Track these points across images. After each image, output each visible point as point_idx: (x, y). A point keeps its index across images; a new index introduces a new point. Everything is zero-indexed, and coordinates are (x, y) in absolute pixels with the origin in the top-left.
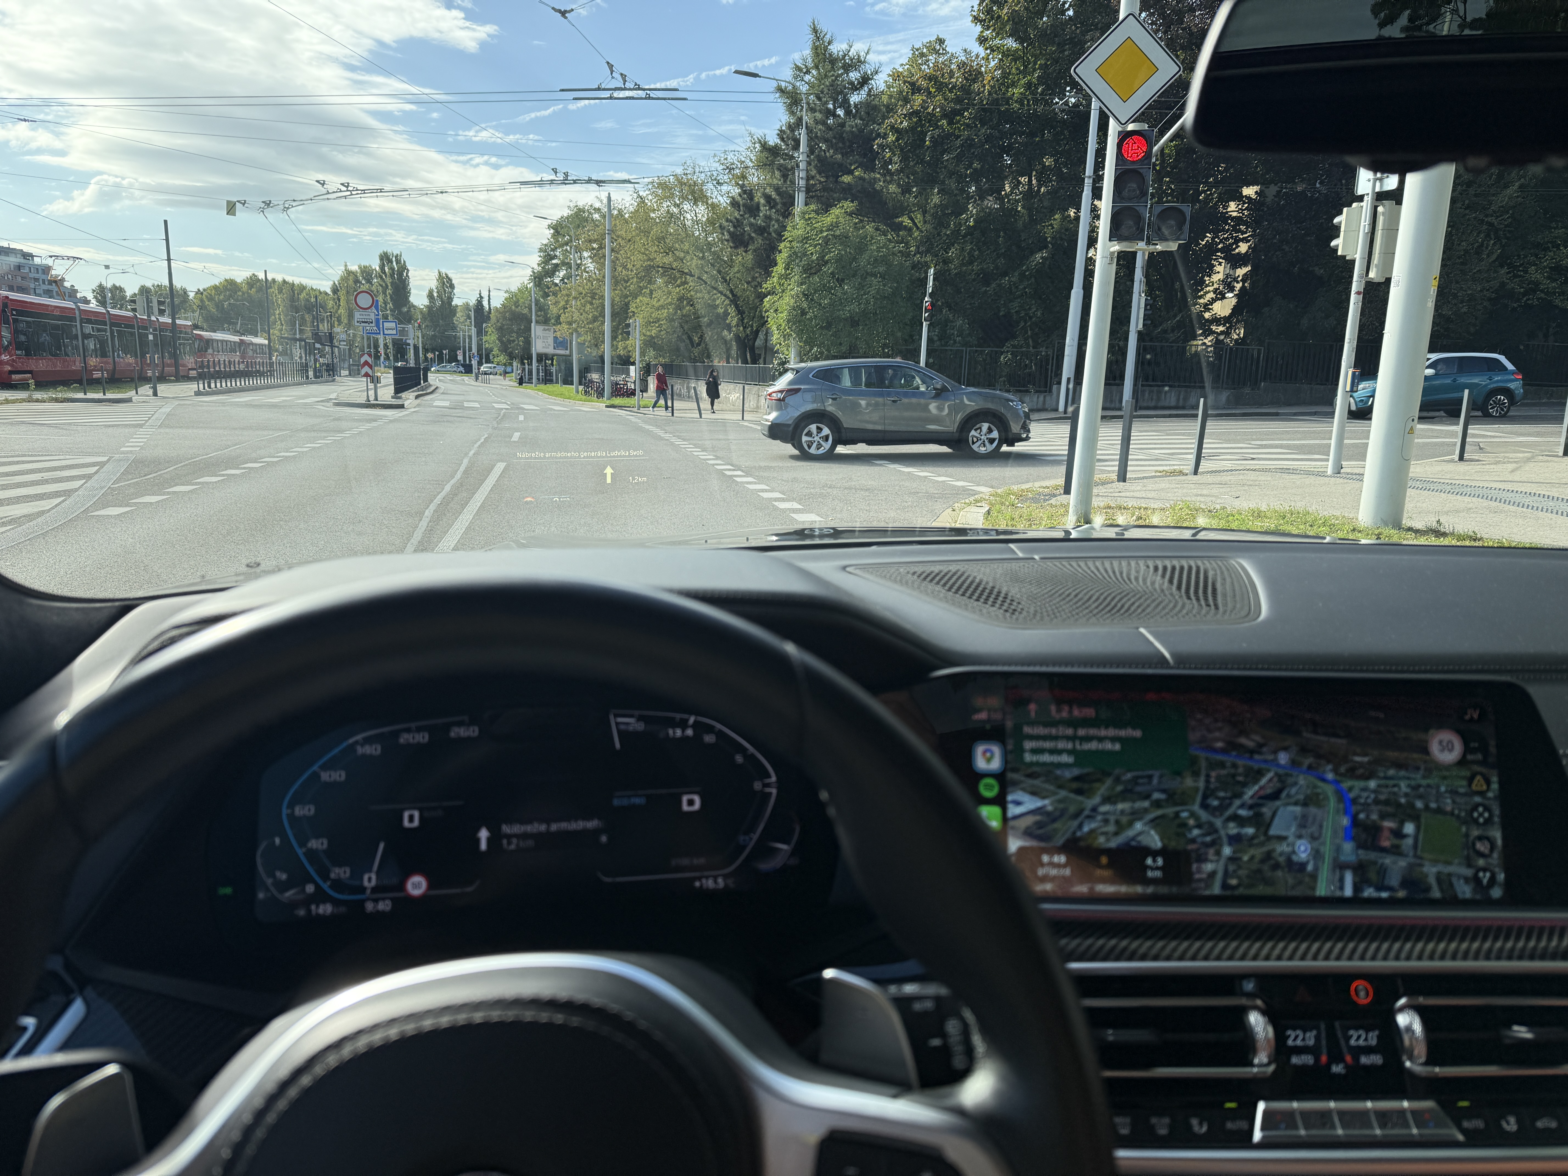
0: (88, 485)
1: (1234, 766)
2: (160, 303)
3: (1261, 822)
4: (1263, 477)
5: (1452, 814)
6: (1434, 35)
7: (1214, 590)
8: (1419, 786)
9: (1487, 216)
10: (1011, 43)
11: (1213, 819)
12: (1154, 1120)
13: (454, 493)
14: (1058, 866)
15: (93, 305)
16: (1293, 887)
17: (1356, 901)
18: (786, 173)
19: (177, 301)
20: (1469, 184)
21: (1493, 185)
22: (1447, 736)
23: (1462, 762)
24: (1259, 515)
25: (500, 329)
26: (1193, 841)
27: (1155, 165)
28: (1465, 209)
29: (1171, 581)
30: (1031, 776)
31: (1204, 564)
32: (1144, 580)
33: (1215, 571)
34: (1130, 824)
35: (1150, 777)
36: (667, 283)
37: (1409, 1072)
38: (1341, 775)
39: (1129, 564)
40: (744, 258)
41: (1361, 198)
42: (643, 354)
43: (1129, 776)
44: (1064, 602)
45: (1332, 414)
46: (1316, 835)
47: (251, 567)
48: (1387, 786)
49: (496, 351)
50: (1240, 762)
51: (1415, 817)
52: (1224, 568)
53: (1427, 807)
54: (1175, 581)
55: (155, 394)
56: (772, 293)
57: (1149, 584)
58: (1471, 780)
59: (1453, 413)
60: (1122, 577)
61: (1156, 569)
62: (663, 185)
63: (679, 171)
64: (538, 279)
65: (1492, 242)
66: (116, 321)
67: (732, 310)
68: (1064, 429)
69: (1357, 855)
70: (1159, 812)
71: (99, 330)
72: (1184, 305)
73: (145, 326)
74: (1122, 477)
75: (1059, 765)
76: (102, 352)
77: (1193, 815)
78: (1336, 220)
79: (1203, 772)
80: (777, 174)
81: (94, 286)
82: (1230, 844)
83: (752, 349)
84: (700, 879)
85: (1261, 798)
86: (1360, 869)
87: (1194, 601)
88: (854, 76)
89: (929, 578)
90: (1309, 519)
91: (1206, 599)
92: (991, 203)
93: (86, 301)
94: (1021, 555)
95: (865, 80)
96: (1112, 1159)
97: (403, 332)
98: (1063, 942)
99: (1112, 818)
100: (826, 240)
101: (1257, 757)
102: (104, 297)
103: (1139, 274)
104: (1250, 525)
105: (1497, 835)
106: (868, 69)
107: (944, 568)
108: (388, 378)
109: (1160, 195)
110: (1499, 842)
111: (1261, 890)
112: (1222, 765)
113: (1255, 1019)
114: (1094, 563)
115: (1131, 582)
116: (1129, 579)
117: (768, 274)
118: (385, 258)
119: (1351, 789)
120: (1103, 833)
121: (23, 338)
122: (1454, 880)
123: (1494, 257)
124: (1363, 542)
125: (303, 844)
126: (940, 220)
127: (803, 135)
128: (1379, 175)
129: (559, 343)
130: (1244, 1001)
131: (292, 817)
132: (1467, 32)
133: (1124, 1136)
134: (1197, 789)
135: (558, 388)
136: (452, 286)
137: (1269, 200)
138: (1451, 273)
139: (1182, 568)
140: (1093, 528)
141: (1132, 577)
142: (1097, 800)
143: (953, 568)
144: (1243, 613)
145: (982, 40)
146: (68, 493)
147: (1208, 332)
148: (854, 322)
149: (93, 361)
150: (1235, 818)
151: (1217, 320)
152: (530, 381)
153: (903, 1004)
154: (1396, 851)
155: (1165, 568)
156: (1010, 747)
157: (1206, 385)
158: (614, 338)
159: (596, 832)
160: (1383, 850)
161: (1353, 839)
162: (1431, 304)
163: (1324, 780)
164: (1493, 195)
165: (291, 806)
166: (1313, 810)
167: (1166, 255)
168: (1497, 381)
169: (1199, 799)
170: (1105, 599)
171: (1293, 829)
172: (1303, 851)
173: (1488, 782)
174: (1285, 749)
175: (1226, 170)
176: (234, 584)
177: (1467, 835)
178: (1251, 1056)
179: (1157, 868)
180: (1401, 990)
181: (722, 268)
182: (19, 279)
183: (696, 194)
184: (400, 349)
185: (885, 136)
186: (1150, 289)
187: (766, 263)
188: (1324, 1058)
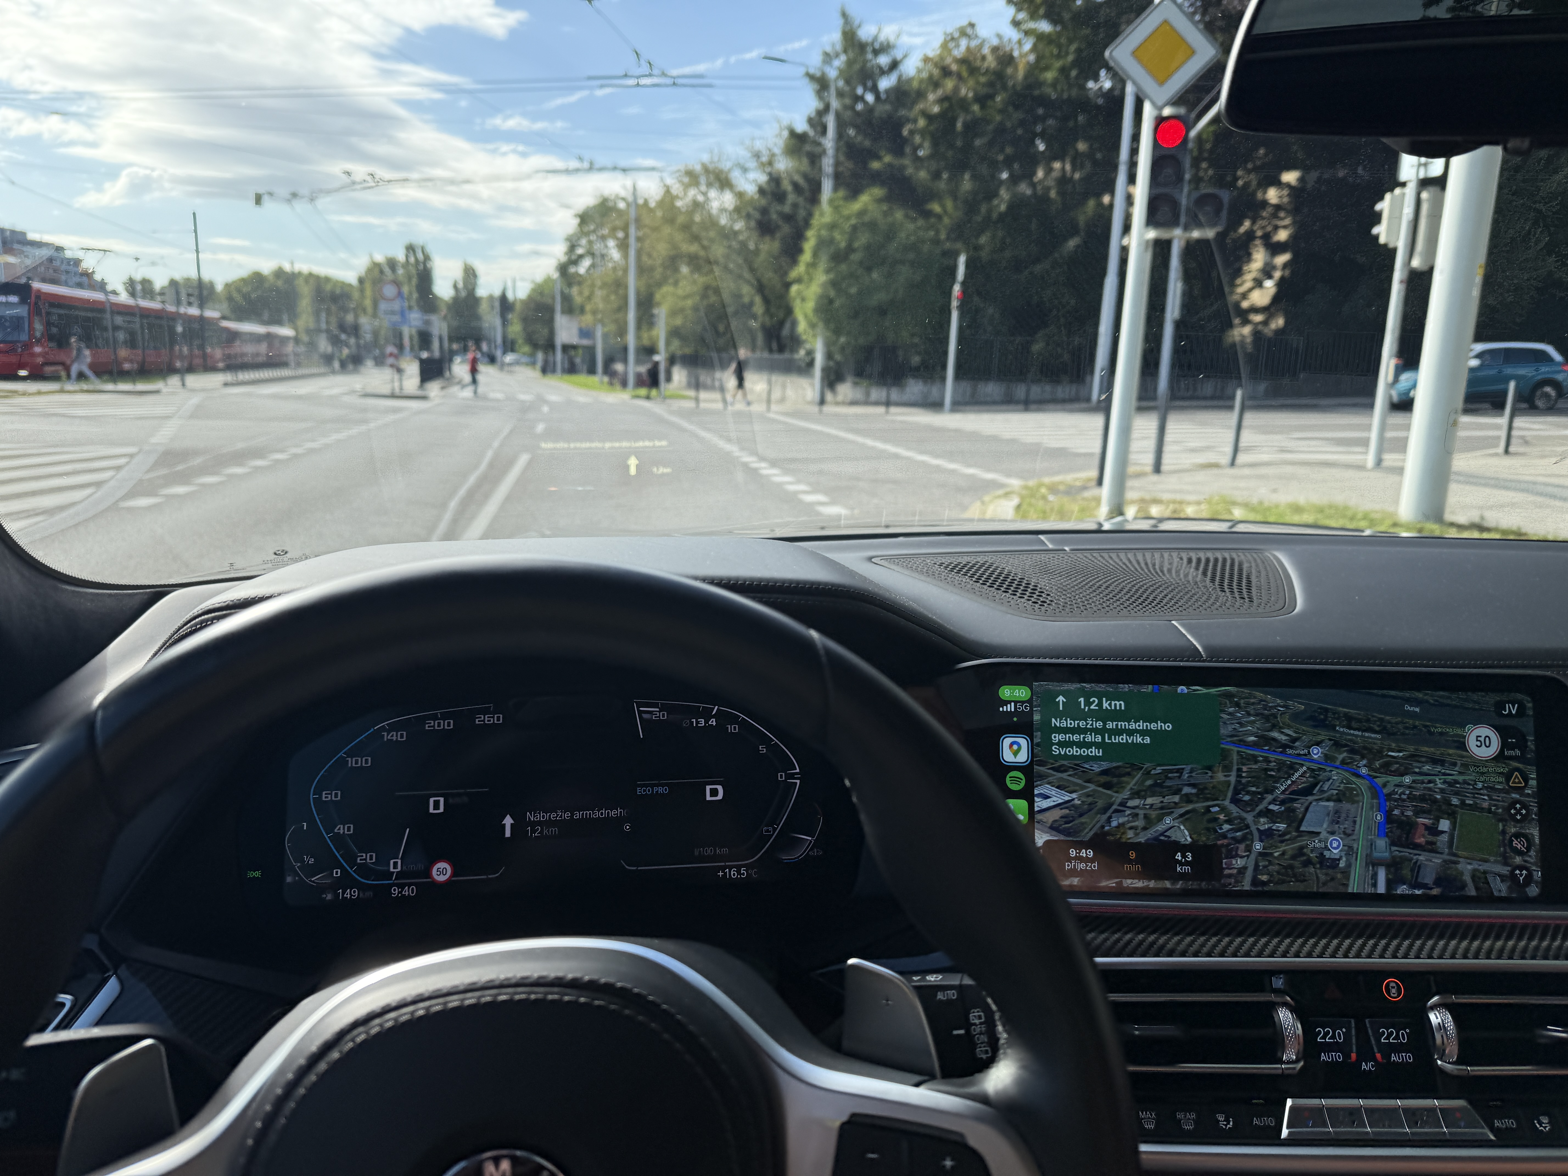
0: (119, 476)
1: (1267, 760)
2: (189, 295)
3: (1294, 820)
4: (1301, 471)
5: (1489, 811)
6: (1481, 16)
7: (1249, 582)
8: (1456, 782)
9: (1535, 203)
10: (1045, 26)
11: (1244, 815)
12: (1180, 1115)
13: (479, 485)
14: (1086, 860)
15: (124, 298)
16: (1325, 884)
17: (1388, 898)
18: (815, 159)
19: (205, 293)
20: (1517, 169)
21: (1541, 170)
22: (1484, 731)
23: (1500, 757)
24: (1297, 509)
25: (525, 320)
26: (1224, 836)
27: (1191, 151)
28: (1513, 195)
29: (1205, 573)
30: (1057, 769)
31: (1239, 556)
32: (1177, 572)
33: (1250, 563)
34: (1160, 819)
35: (1180, 771)
36: (692, 272)
37: (1441, 1070)
38: (1375, 771)
39: (1162, 556)
40: (770, 247)
41: (1403, 185)
42: (668, 343)
43: (1159, 770)
44: (1095, 594)
45: (1371, 406)
46: (1349, 831)
47: (279, 555)
48: (1423, 782)
49: (520, 341)
50: (1272, 757)
51: (1451, 815)
52: (1259, 561)
53: (1463, 802)
54: (1209, 574)
55: (183, 385)
56: (799, 280)
57: (1182, 576)
58: (1508, 777)
59: (1498, 405)
60: (1154, 569)
61: (1190, 561)
62: (690, 173)
63: (705, 158)
64: (563, 269)
65: (1540, 230)
66: (145, 314)
67: (758, 300)
68: (1098, 420)
69: (1391, 852)
70: (1190, 807)
71: (129, 322)
72: (1221, 295)
73: (173, 318)
74: (1157, 468)
75: (1088, 758)
76: (132, 343)
77: (1223, 809)
78: (1378, 207)
79: (1235, 768)
80: (805, 161)
81: (125, 278)
82: (1261, 841)
83: (779, 338)
84: (723, 869)
85: (1292, 793)
86: (1393, 865)
87: (1228, 594)
88: (883, 60)
89: (957, 569)
90: (1349, 513)
91: (1240, 592)
92: (1024, 188)
93: (114, 292)
94: (1051, 546)
95: (894, 65)
96: (1137, 1152)
97: (428, 323)
98: (1090, 936)
99: (1141, 813)
100: (855, 228)
101: (1289, 751)
102: (134, 289)
103: (1175, 262)
104: (1288, 519)
105: (1535, 832)
106: (899, 55)
107: (972, 560)
108: (412, 369)
109: (1197, 181)
110: (1537, 841)
111: (1293, 886)
112: (1255, 760)
113: (1284, 1016)
114: (1126, 555)
115: (1164, 574)
116: (1162, 571)
117: (794, 262)
118: (410, 249)
119: (1385, 785)
120: (1131, 828)
121: (54, 330)
122: (1490, 878)
123: (1542, 245)
124: (1405, 534)
125: (330, 829)
126: (971, 206)
127: (831, 122)
128: (1423, 160)
129: (585, 333)
130: (1273, 998)
131: (318, 801)
132: (1516, 12)
133: (1149, 1130)
134: (1228, 783)
135: (582, 378)
136: (475, 276)
137: (1309, 186)
138: (1497, 261)
139: (1216, 560)
140: (1126, 521)
141: (1165, 570)
142: (1126, 794)
143: (981, 559)
144: (1278, 606)
145: (1016, 23)
146: (98, 484)
147: (1246, 322)
148: (882, 311)
149: (123, 353)
150: (1267, 813)
151: (1254, 310)
152: (554, 371)
153: (926, 993)
154: (1430, 847)
155: (1199, 560)
156: (1037, 740)
157: (1243, 375)
158: (639, 327)
159: (620, 821)
160: (1417, 846)
161: (1386, 835)
162: (1476, 292)
163: (1358, 775)
164: (1542, 180)
165: (318, 791)
166: (1345, 806)
167: (1202, 243)
168: (1544, 373)
169: (1230, 794)
170: (1137, 590)
171: (1325, 826)
172: (1335, 847)
173: (1526, 780)
174: (1318, 744)
175: (1266, 155)
176: (263, 572)
177: (1504, 832)
178: (1279, 1054)
179: (1187, 863)
180: (1434, 989)
181: (748, 257)
182: (51, 271)
183: (722, 181)
184: (424, 339)
185: (915, 121)
186: (1187, 276)
187: (792, 251)
188: (1354, 1056)
